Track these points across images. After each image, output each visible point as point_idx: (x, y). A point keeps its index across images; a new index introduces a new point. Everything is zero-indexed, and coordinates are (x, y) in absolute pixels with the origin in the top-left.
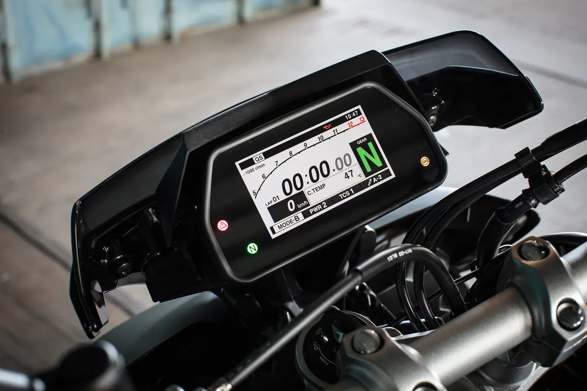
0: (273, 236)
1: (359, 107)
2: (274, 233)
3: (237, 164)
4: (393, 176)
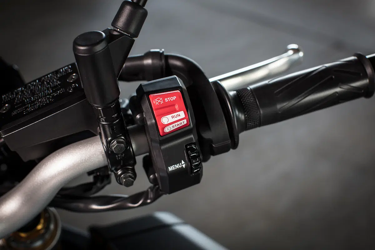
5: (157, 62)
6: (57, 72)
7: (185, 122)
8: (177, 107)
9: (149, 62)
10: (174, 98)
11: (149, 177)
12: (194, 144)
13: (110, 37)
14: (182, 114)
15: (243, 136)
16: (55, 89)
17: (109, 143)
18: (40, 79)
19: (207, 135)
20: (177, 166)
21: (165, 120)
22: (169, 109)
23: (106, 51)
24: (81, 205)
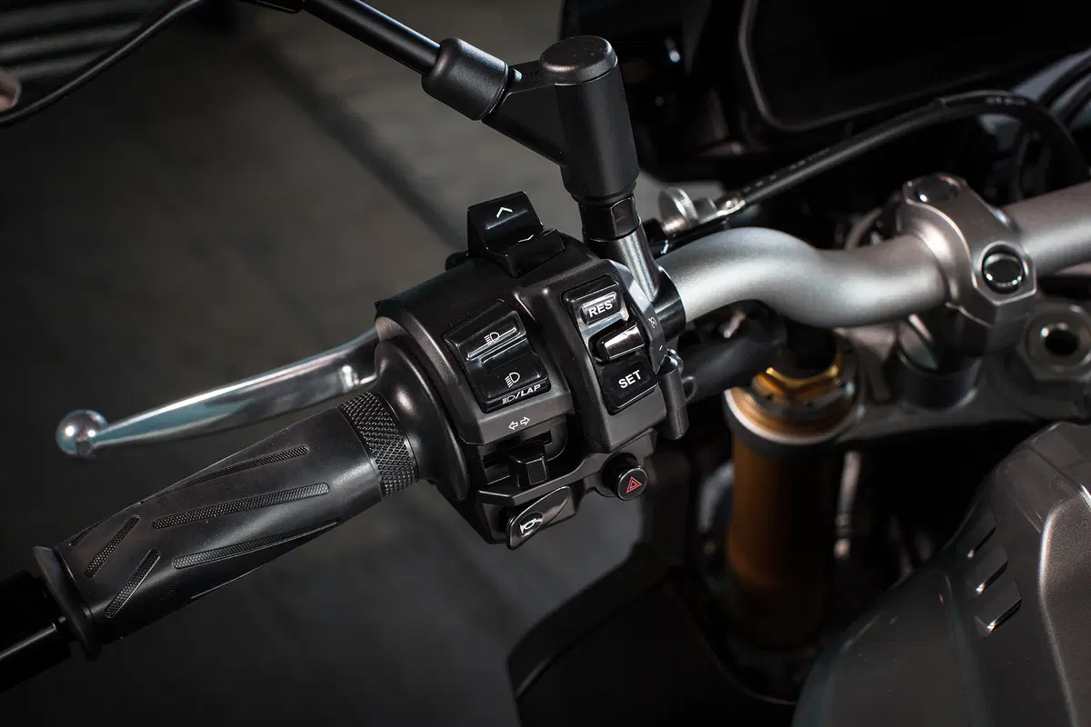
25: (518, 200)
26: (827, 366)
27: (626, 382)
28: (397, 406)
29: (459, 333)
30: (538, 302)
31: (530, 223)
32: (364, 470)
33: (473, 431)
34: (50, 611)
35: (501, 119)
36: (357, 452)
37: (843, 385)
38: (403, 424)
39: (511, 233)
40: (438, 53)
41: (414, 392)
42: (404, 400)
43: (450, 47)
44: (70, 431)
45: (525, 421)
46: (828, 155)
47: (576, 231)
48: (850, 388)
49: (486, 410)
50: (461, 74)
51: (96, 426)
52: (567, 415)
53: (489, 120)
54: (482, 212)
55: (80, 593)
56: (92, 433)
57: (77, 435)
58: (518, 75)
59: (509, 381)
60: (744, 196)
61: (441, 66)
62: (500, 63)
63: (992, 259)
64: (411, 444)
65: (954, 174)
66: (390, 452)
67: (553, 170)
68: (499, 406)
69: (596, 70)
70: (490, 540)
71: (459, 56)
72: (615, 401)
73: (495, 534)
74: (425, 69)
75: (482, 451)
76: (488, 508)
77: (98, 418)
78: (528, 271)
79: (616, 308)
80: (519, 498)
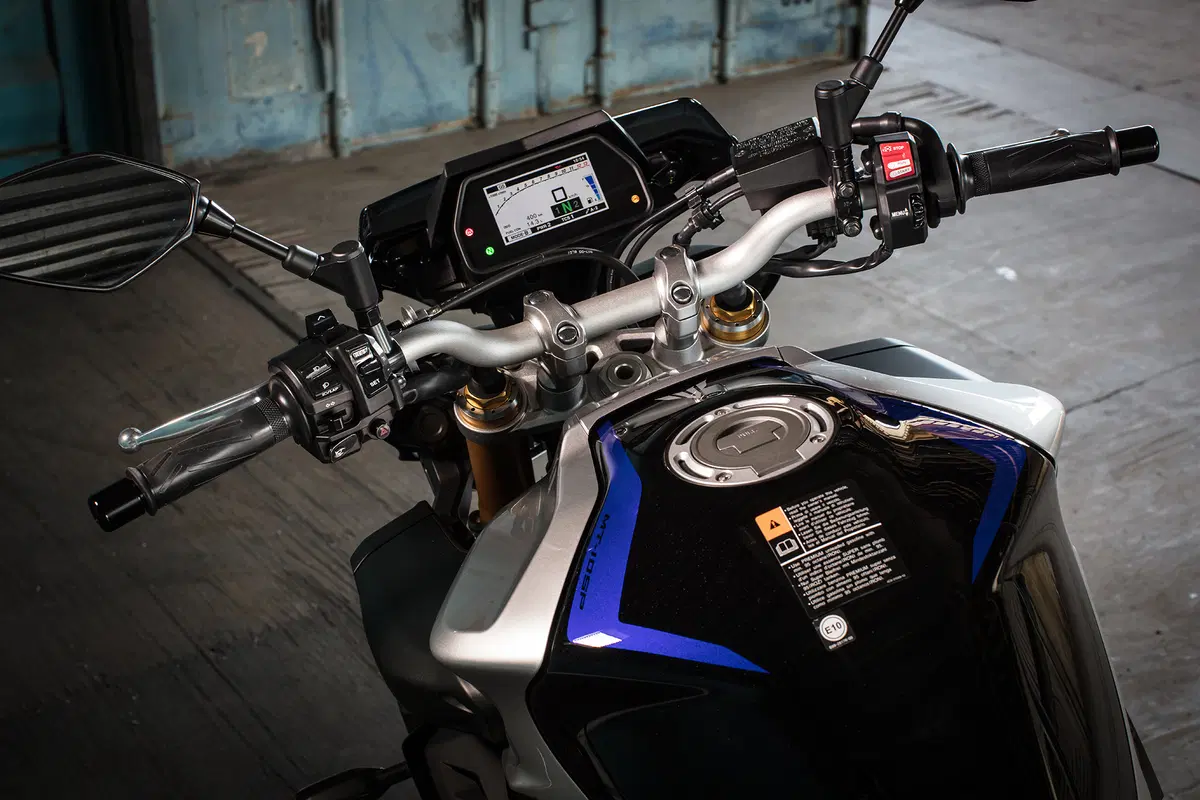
0: (506, 244)
1: (585, 154)
2: (507, 241)
3: (485, 189)
4: (608, 208)
5: (893, 123)
6: (793, 125)
7: (910, 169)
8: (904, 155)
9: (885, 122)
10: (902, 147)
11: (873, 231)
12: (919, 194)
13: (848, 86)
14: (908, 162)
15: (970, 203)
16: (792, 137)
17: (838, 188)
18: (775, 131)
19: (933, 190)
20: (901, 213)
21: (892, 165)
22: (896, 156)
23: (843, 98)
24: (798, 268)
25: (327, 313)
26: (501, 392)
27: (373, 384)
28: (280, 403)
29: (303, 368)
30: (335, 353)
31: (333, 321)
32: (268, 429)
33: (311, 409)
34: (137, 491)
35: (317, 278)
36: (262, 423)
37: (511, 401)
38: (283, 410)
39: (324, 326)
40: (287, 251)
41: (287, 396)
42: (283, 400)
43: (293, 248)
44: (125, 438)
45: (333, 403)
46: (484, 284)
47: (354, 324)
48: (515, 402)
49: (316, 399)
50: (297, 260)
51: (138, 434)
52: (351, 401)
53: (312, 279)
54: (311, 319)
55: (150, 482)
56: (137, 437)
57: (129, 439)
58: (323, 259)
59: (325, 386)
60: (441, 307)
61: (289, 257)
62: (315, 254)
63: (562, 329)
64: (286, 419)
65: (547, 290)
66: (278, 422)
67: (340, 298)
68: (321, 398)
69: (354, 255)
70: (324, 462)
71: (297, 253)
72: (370, 391)
73: (326, 458)
74: (283, 259)
75: (316, 418)
76: (321, 445)
77: (138, 430)
78: (331, 341)
79: (367, 354)
80: (334, 438)
